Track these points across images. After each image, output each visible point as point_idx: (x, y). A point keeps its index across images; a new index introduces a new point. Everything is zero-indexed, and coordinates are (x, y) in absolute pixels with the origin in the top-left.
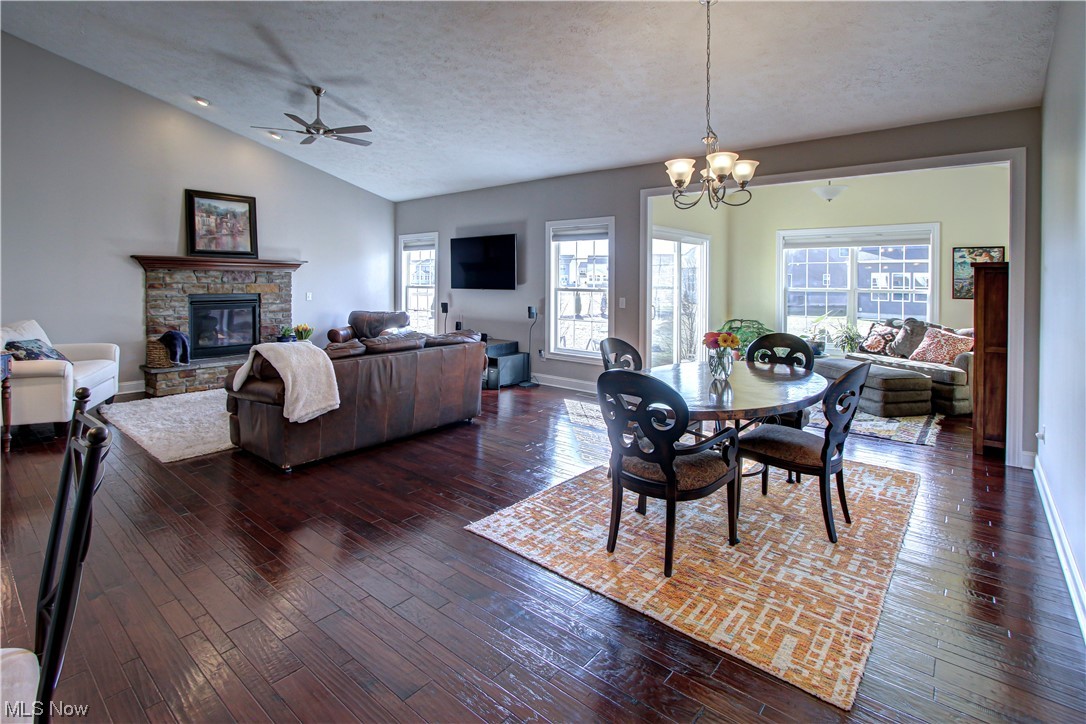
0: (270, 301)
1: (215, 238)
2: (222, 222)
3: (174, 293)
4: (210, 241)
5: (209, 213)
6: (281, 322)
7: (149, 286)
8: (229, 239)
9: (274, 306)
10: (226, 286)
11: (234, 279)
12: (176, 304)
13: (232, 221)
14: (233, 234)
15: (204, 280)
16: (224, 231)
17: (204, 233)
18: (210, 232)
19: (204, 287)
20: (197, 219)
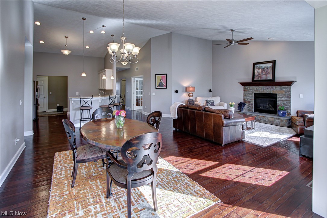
0: (281, 97)
1: (260, 76)
2: (263, 71)
3: (250, 92)
4: (259, 77)
5: (259, 68)
6: (285, 105)
7: (244, 90)
8: (265, 76)
9: (283, 99)
10: (265, 91)
11: (267, 89)
12: (250, 95)
13: (267, 70)
14: (266, 74)
15: (258, 89)
16: (264, 74)
17: (257, 75)
18: (259, 74)
19: (258, 91)
20: (256, 71)
